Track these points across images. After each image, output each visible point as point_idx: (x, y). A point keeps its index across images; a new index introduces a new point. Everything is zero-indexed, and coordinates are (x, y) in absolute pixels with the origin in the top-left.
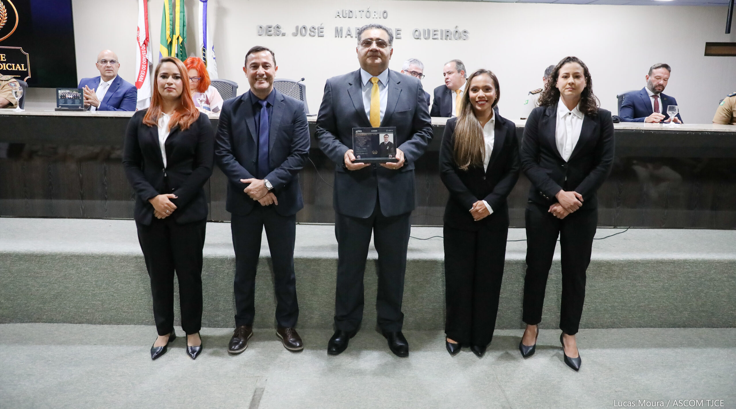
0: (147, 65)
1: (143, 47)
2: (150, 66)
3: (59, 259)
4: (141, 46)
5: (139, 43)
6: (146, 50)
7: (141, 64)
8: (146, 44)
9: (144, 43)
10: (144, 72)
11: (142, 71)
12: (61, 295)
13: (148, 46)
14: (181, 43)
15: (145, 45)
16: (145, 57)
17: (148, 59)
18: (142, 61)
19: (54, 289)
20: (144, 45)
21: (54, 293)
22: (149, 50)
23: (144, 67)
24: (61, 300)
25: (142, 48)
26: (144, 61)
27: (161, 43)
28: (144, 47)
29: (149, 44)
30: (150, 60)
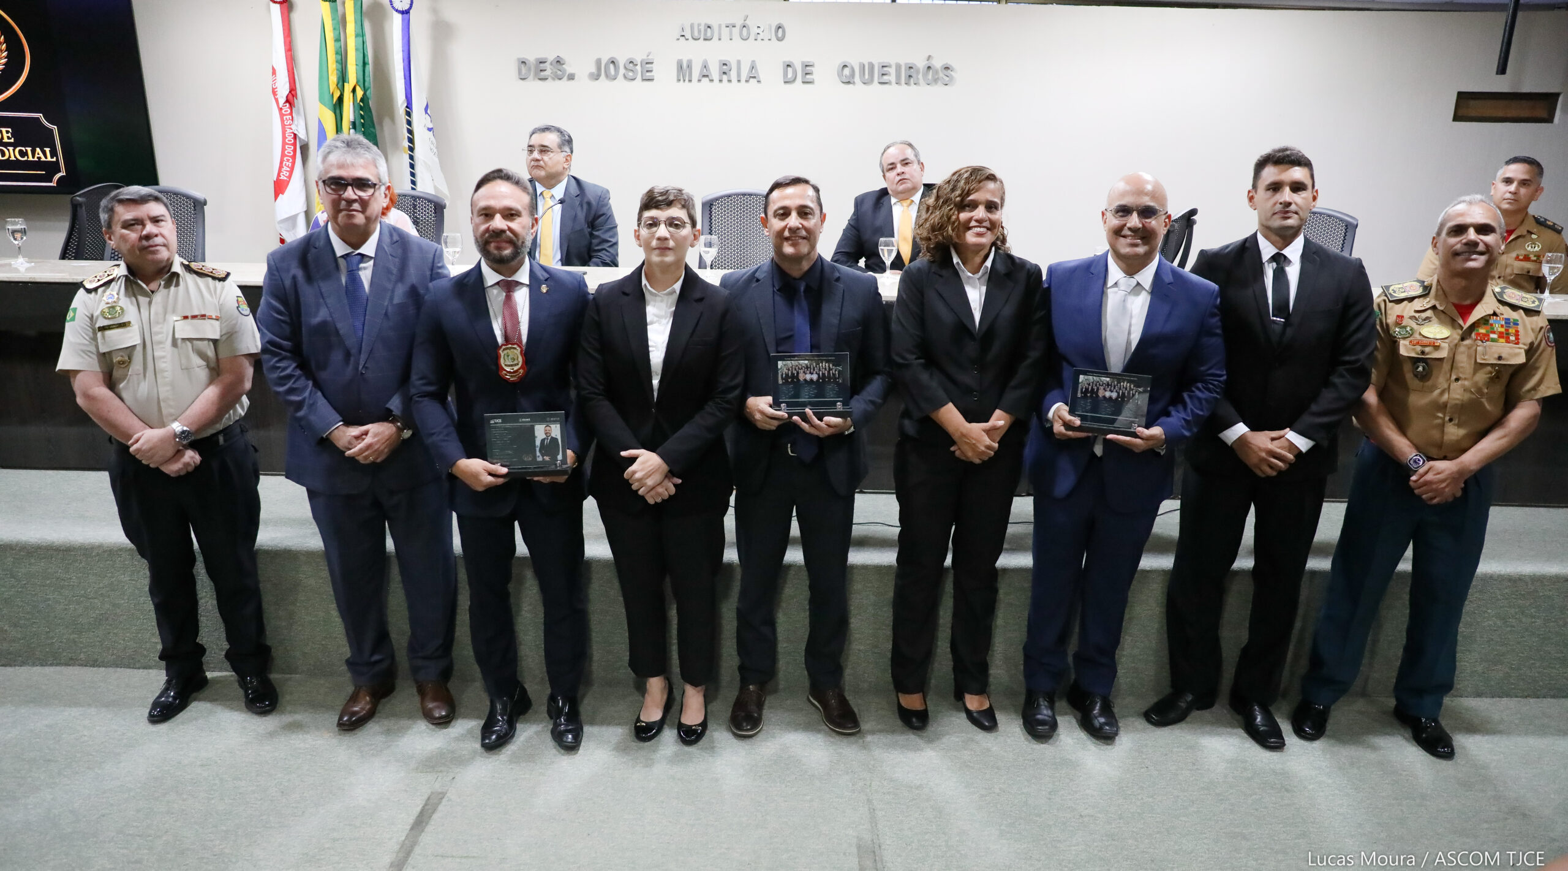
0: (294, 144)
1: (285, 109)
2: (301, 148)
3: (98, 554)
4: (281, 106)
5: (277, 100)
6: (291, 114)
7: (284, 144)
8: (292, 102)
9: (287, 101)
10: (291, 161)
11: (285, 159)
12: (107, 619)
13: (294, 107)
14: (362, 100)
15: (290, 104)
16: (291, 129)
17: (296, 132)
18: (284, 137)
19: (94, 607)
20: (288, 104)
21: (94, 615)
22: (298, 113)
23: (289, 150)
24: (108, 627)
25: (283, 111)
26: (290, 138)
27: (321, 100)
28: (287, 109)
29: (298, 102)
30: (302, 135)
